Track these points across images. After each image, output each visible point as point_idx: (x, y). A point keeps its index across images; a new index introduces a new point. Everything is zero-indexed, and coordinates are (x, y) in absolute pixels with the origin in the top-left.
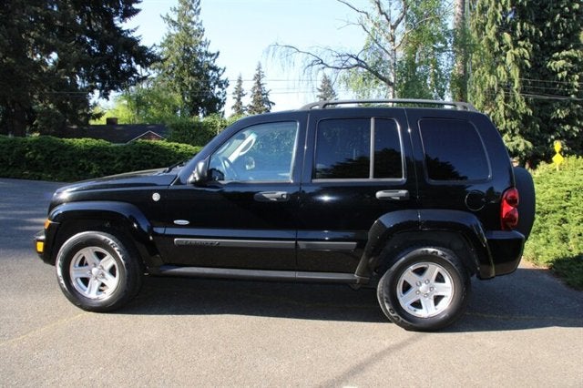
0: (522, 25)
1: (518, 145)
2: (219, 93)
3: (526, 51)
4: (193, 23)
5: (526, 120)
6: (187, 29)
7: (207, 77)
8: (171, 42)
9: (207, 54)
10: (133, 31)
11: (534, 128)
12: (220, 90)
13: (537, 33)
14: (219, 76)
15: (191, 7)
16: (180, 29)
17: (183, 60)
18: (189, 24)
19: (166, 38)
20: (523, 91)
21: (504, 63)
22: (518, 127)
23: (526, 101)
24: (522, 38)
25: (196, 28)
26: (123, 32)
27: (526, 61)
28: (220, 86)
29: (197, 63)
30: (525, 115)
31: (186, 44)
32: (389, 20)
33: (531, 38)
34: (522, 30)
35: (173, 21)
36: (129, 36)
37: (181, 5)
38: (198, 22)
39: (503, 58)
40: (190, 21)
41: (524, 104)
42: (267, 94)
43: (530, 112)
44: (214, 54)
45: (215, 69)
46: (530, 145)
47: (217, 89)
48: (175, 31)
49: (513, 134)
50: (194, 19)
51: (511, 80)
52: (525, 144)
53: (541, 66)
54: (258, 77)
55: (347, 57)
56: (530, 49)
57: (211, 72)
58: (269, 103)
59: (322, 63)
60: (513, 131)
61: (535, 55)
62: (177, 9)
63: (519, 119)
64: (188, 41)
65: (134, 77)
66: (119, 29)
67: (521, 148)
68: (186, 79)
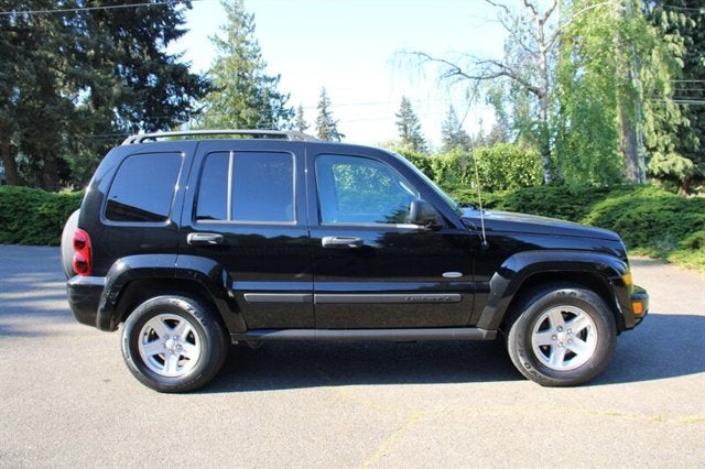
0: (668, 15)
1: (674, 165)
2: (284, 126)
3: (676, 46)
4: (247, 43)
5: (682, 131)
6: (240, 51)
7: (269, 107)
8: (221, 68)
9: (267, 79)
10: (180, 56)
11: (691, 143)
12: (285, 121)
13: (688, 24)
14: (283, 104)
15: (244, 25)
16: (232, 52)
17: (238, 88)
18: (243, 45)
19: (215, 64)
20: (676, 97)
21: (648, 64)
22: (672, 142)
23: (681, 108)
24: (670, 31)
25: (250, 48)
26: (168, 58)
27: (678, 60)
28: (285, 117)
29: (254, 91)
30: (681, 127)
31: (240, 69)
32: (536, 13)
33: (681, 29)
34: (669, 21)
35: (223, 43)
36: (176, 62)
37: (231, 23)
38: (254, 41)
39: (648, 58)
40: (243, 41)
41: (678, 113)
42: (334, 125)
43: (687, 123)
44: (274, 79)
45: (277, 97)
46: (689, 163)
47: (281, 121)
48: (226, 54)
49: (666, 151)
50: (248, 38)
51: (659, 85)
52: (684, 163)
53: (696, 64)
54: (323, 105)
55: (488, 64)
56: (682, 44)
57: (272, 100)
58: (337, 135)
59: (460, 73)
60: (667, 148)
61: (688, 51)
62: (227, 27)
63: (673, 131)
64: (243, 65)
65: (187, 112)
66: (163, 55)
67: (679, 168)
68: (243, 111)
